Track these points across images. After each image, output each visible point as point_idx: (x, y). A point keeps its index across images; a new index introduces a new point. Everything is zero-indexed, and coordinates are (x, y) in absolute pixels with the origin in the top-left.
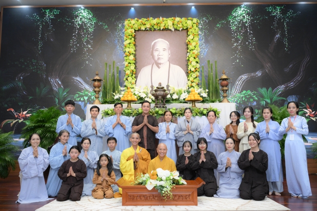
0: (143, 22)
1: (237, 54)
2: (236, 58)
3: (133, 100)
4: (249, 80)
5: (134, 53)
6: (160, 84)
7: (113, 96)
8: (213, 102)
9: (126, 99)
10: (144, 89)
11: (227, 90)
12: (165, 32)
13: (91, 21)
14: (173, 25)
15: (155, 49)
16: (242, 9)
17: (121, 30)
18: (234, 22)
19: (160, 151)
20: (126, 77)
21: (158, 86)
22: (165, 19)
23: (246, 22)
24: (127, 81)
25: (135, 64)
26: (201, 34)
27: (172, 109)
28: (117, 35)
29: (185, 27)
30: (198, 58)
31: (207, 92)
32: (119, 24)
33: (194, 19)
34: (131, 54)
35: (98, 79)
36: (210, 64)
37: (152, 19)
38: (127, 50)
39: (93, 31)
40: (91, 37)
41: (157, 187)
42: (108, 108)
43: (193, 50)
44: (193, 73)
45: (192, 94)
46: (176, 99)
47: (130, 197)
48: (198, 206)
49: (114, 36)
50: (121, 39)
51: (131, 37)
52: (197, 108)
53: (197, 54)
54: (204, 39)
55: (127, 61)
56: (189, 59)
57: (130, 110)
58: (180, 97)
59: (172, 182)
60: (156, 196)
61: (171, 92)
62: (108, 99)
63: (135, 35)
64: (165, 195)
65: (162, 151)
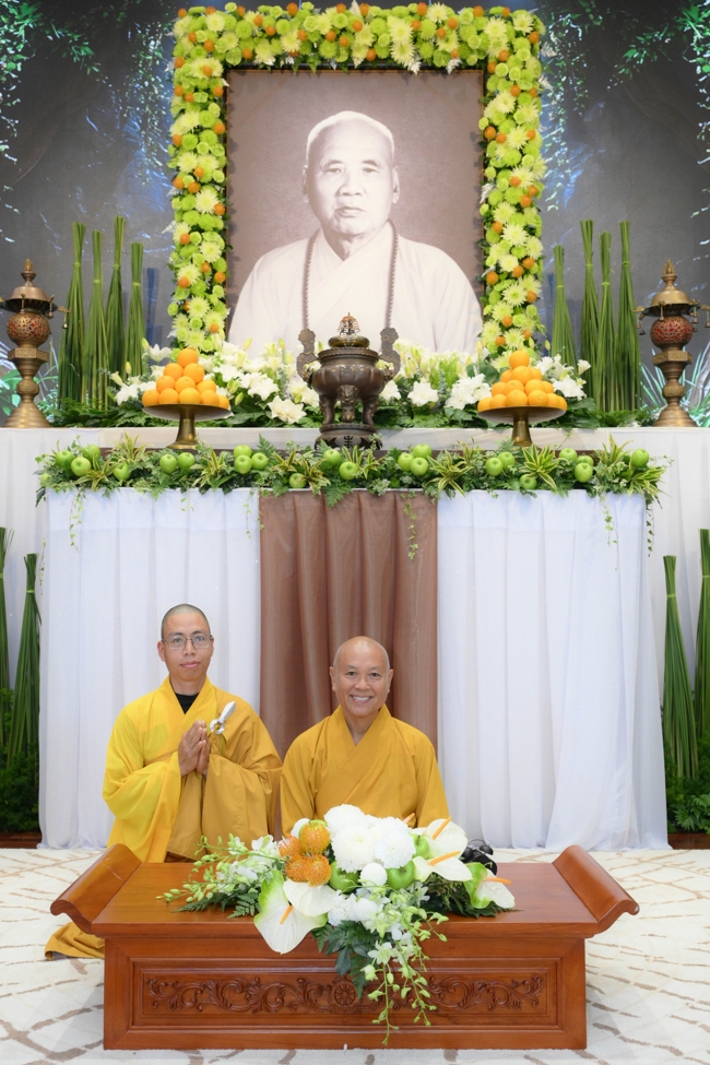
0: (268, 22)
3: (207, 402)
5: (220, 177)
6: (349, 323)
7: (108, 390)
8: (611, 423)
9: (170, 397)
10: (266, 357)
11: (683, 365)
12: (373, 79)
13: (12, 19)
14: (415, 41)
15: (324, 162)
17: (157, 70)
19: (347, 682)
20: (181, 296)
22: (374, 10)
24: (182, 318)
25: (223, 233)
26: (550, 94)
27: (408, 452)
28: (139, 92)
29: (472, 51)
30: (534, 211)
31: (584, 376)
32: (146, 38)
33: (517, 12)
34: (203, 184)
35: (33, 301)
36: (596, 241)
37: (311, 11)
38: (186, 162)
39: (19, 69)
40: (11, 100)
41: (326, 938)
42: (74, 446)
43: (510, 168)
44: (510, 281)
45: (512, 378)
46: (425, 405)
47: (157, 990)
48: (588, 1050)
49: (124, 99)
50: (159, 114)
51: (205, 100)
52: (540, 450)
53: (533, 190)
54: (561, 120)
55: (186, 216)
56: (491, 216)
57: (191, 456)
58: (449, 397)
59: (427, 898)
60: (321, 989)
61: (406, 370)
62: (86, 404)
63: (225, 88)
64: (381, 993)
65: (362, 684)
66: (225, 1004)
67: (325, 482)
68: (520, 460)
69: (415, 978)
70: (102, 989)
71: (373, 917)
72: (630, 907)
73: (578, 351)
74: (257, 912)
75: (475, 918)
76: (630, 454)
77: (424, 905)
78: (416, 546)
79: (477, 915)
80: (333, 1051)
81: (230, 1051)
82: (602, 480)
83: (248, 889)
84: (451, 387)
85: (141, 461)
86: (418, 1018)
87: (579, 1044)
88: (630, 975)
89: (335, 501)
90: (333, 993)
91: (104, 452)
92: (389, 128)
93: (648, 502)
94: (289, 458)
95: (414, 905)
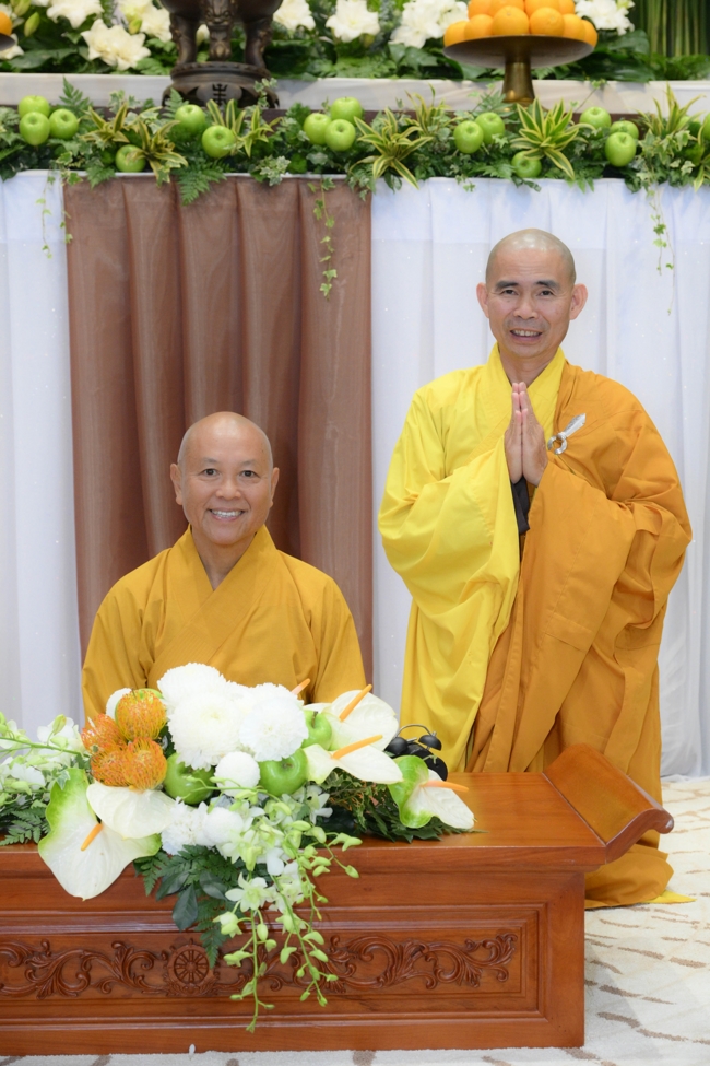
19: (202, 486)
27: (322, 112)
41: (158, 873)
46: (357, 40)
48: (586, 1048)
52: (547, 111)
58: (398, 25)
59: (328, 812)
60: (151, 958)
64: (247, 954)
65: (229, 488)
67: (177, 161)
68: (512, 127)
69: (303, 932)
71: (236, 838)
72: (659, 821)
74: (43, 835)
75: (406, 842)
76: (700, 120)
77: (322, 822)
78: (334, 273)
79: (410, 838)
80: (171, 1055)
81: (2, 1059)
82: (652, 162)
83: (29, 804)
84: (402, 9)
86: (307, 994)
87: (573, 1040)
88: (663, 948)
89: (196, 194)
90: (171, 963)
94: (115, 119)
95: (306, 818)
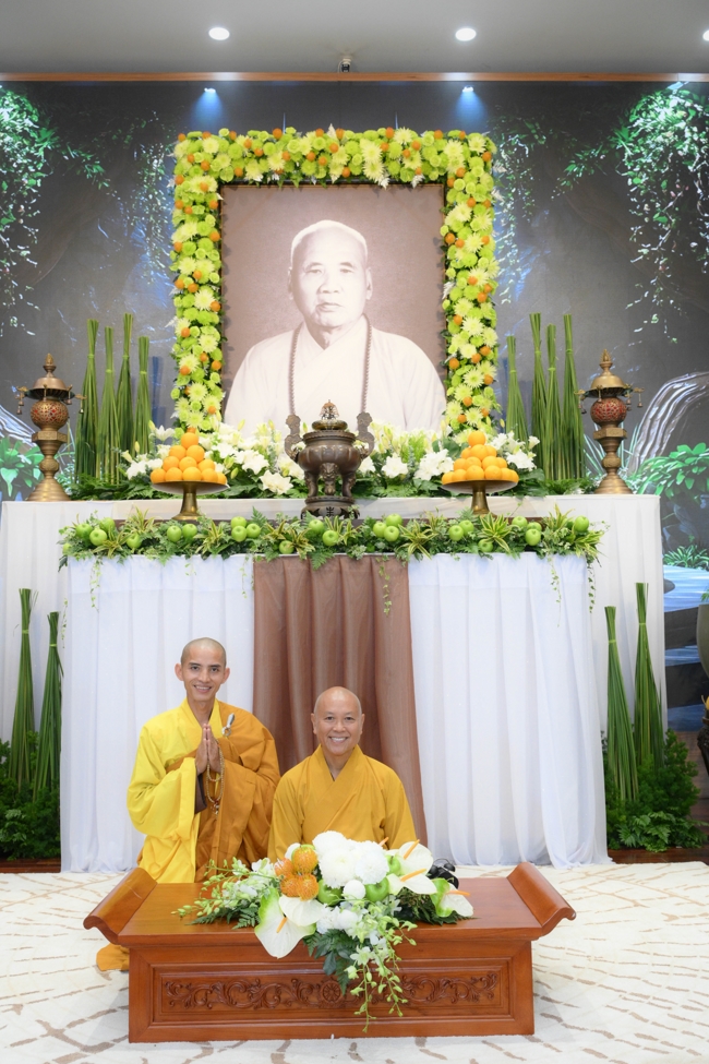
0: (256, 145)
1: (652, 289)
2: (647, 309)
3: (207, 479)
4: (702, 399)
5: (216, 278)
6: (329, 409)
7: (119, 467)
8: (559, 491)
9: (175, 475)
10: (257, 436)
11: (619, 440)
12: (349, 192)
13: (33, 141)
14: (384, 160)
15: (306, 264)
16: (673, 101)
17: (161, 185)
18: (640, 155)
19: (326, 725)
20: (182, 382)
21: (318, 418)
22: (348, 134)
23: (690, 156)
24: (183, 401)
25: (219, 327)
26: (502, 204)
27: (381, 521)
28: (144, 205)
29: (433, 168)
30: (490, 305)
31: (535, 449)
32: (150, 157)
33: (472, 135)
34: (201, 285)
35: (54, 390)
36: (544, 329)
37: (294, 135)
38: (186, 266)
39: (39, 185)
40: (32, 212)
41: (316, 944)
42: (92, 519)
43: (468, 269)
44: (470, 366)
45: (471, 455)
46: (397, 477)
47: (173, 991)
48: (536, 1035)
49: (131, 210)
50: (162, 223)
51: (202, 212)
52: (495, 517)
53: (488, 288)
54: (512, 226)
55: (186, 313)
56: (452, 310)
57: (194, 527)
58: (417, 469)
59: (400, 909)
60: (311, 988)
61: (380, 446)
62: (100, 479)
63: (219, 201)
64: (361, 989)
65: (339, 726)
66: (231, 1003)
67: (310, 548)
68: (478, 527)
69: (390, 976)
70: (127, 993)
71: (354, 926)
72: (568, 913)
73: (529, 426)
74: (257, 923)
75: (440, 925)
76: (573, 521)
77: (397, 915)
78: (390, 603)
79: (442, 923)
80: (322, 1040)
81: (235, 1042)
82: (550, 543)
83: (249, 904)
84: (419, 461)
85: (150, 531)
86: (392, 1010)
87: (528, 1031)
88: (573, 973)
89: (320, 565)
90: (321, 991)
91: (118, 524)
92: (362, 234)
93: (589, 562)
94: (278, 528)
95: (389, 915)
